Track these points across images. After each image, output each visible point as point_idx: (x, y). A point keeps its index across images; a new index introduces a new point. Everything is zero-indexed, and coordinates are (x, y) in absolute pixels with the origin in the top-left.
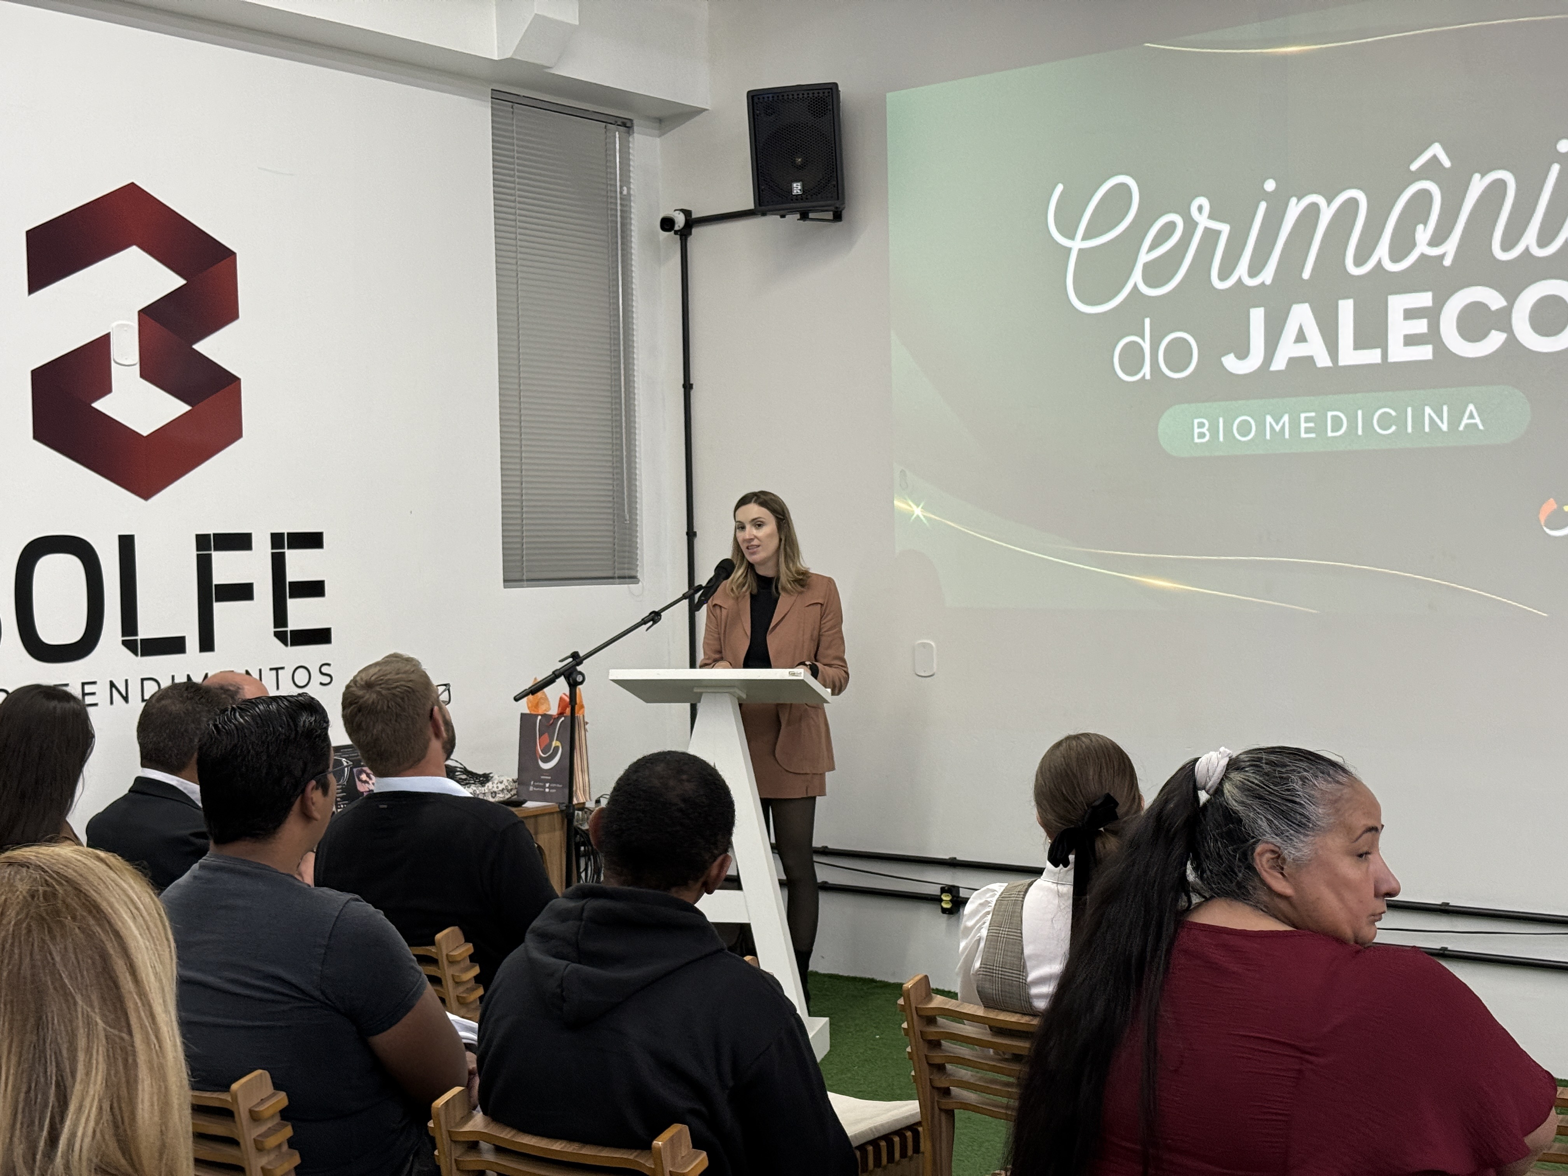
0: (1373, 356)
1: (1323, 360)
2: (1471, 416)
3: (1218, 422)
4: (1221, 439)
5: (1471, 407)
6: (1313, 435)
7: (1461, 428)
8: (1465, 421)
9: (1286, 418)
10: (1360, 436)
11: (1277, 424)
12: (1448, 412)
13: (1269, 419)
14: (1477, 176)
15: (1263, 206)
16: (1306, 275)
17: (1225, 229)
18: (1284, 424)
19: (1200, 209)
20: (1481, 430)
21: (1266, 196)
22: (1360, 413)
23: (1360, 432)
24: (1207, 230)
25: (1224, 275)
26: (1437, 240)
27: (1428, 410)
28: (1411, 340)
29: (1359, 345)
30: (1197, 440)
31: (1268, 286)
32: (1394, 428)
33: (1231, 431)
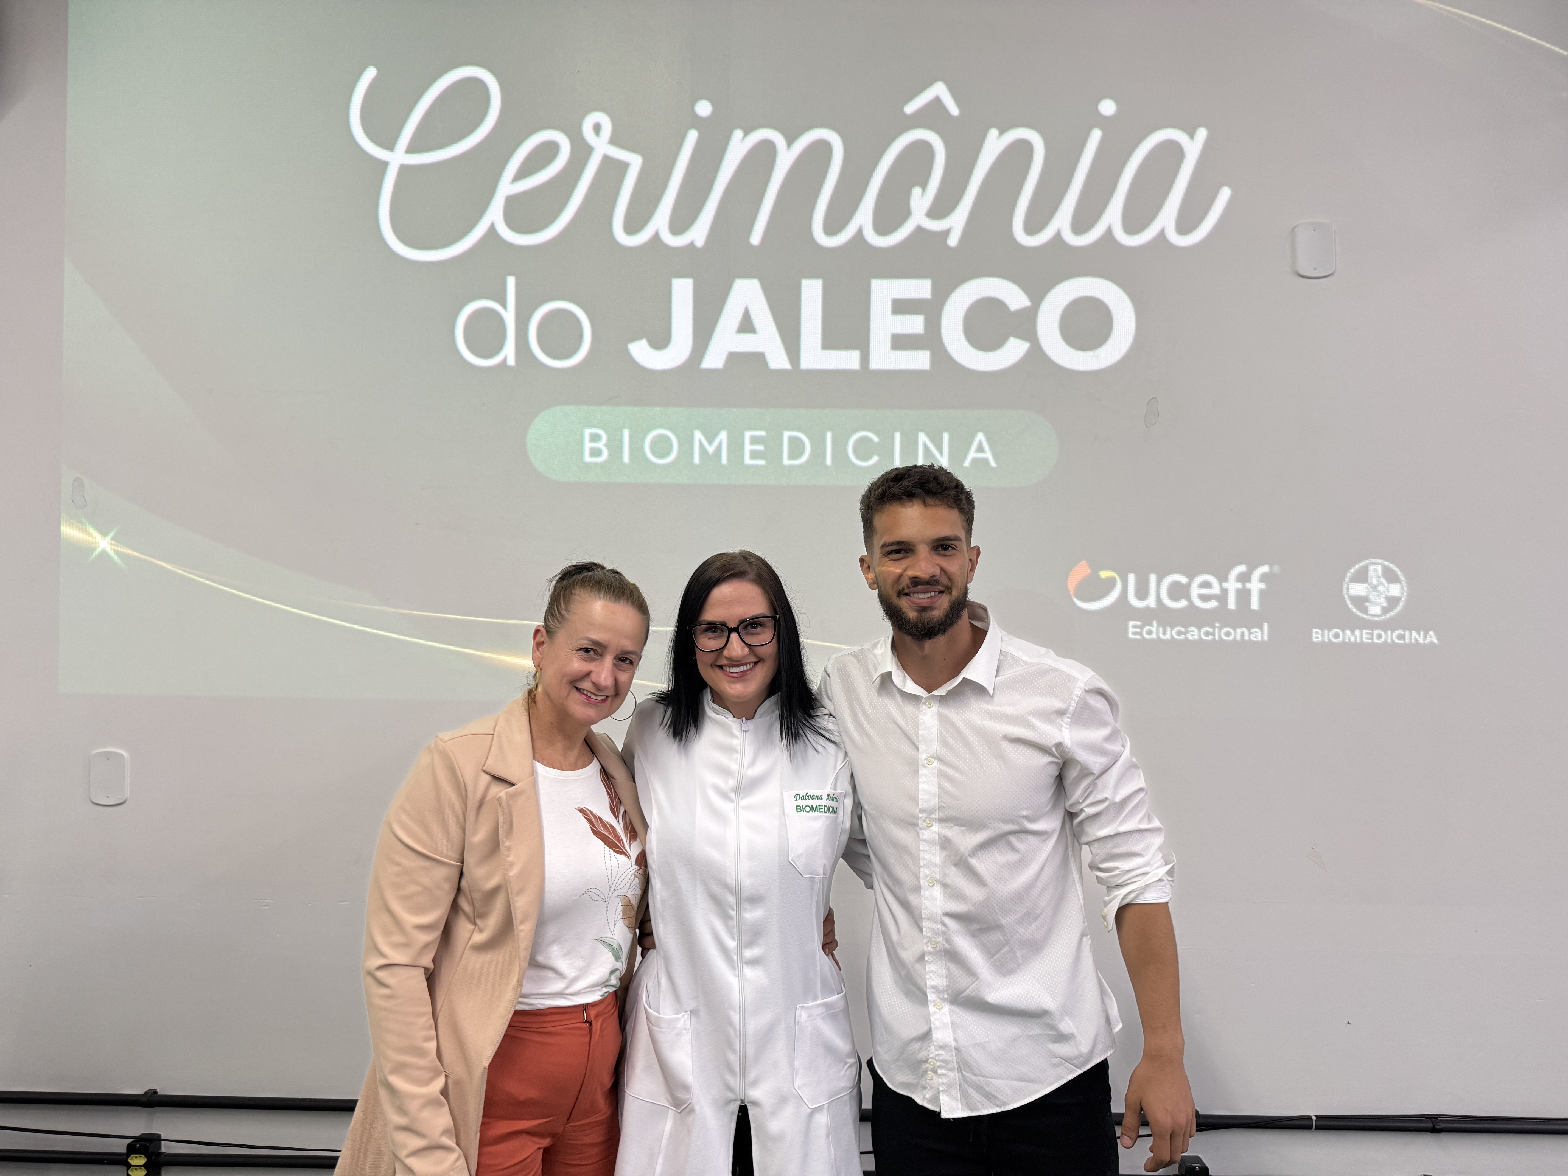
0: (849, 360)
1: (778, 360)
2: (980, 449)
3: (622, 436)
4: (626, 459)
5: (980, 437)
6: (761, 462)
7: (967, 464)
8: (972, 454)
9: (723, 436)
10: (828, 467)
11: (710, 442)
12: (951, 441)
13: (698, 435)
14: (993, 133)
15: (692, 136)
16: (756, 238)
17: (635, 161)
18: (720, 445)
19: (597, 128)
20: (993, 468)
21: (697, 122)
22: (829, 435)
23: (829, 461)
24: (607, 160)
26: (939, 209)
27: (922, 438)
28: (900, 342)
29: (830, 342)
30: (588, 459)
31: (700, 249)
32: (875, 459)
33: (642, 448)
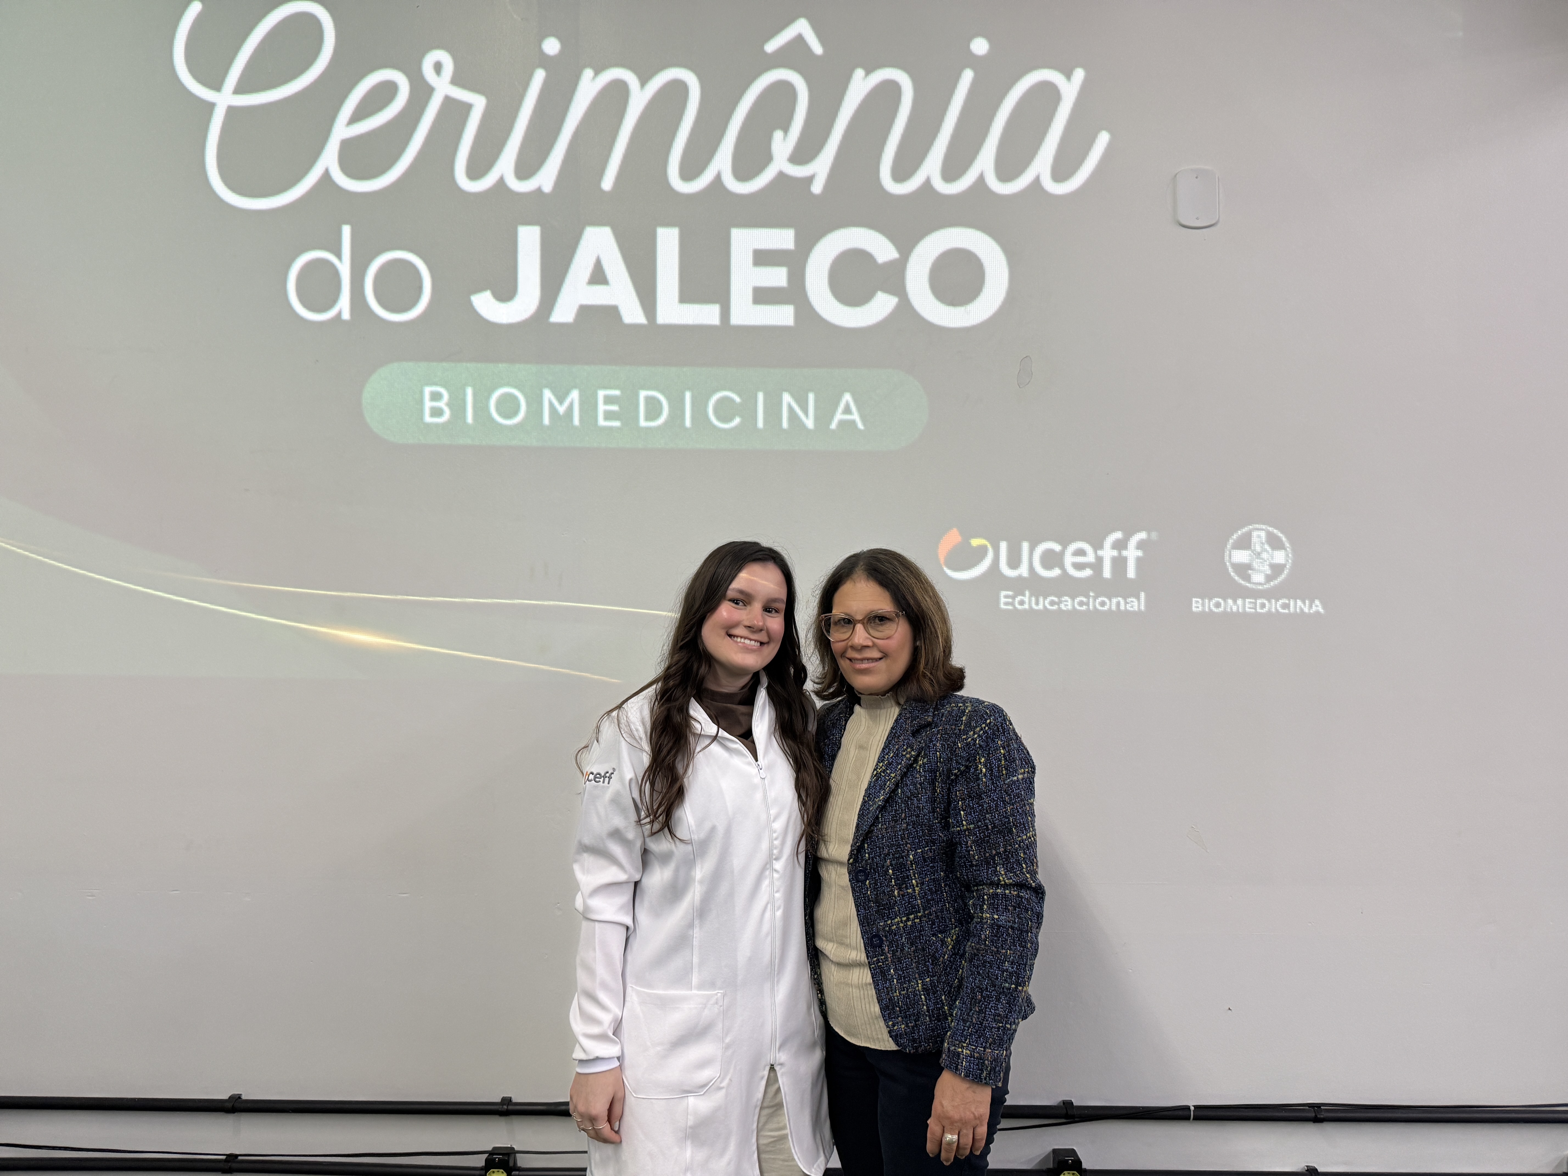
0: (708, 315)
1: (633, 314)
2: (847, 410)
3: (465, 395)
4: (470, 419)
5: (847, 397)
6: (616, 424)
7: (833, 426)
8: (839, 416)
9: (575, 395)
10: (686, 429)
11: (561, 402)
12: (816, 401)
13: (547, 394)
14: (859, 73)
15: (539, 76)
16: (607, 183)
17: (478, 103)
18: (571, 404)
19: (438, 67)
20: (860, 430)
21: (545, 61)
22: (688, 395)
23: (688, 423)
24: (449, 102)
25: (476, 171)
26: (802, 155)
27: (787, 398)
28: (762, 296)
29: (687, 296)
30: (428, 419)
31: (548, 195)
32: (737, 421)
33: (486, 408)
